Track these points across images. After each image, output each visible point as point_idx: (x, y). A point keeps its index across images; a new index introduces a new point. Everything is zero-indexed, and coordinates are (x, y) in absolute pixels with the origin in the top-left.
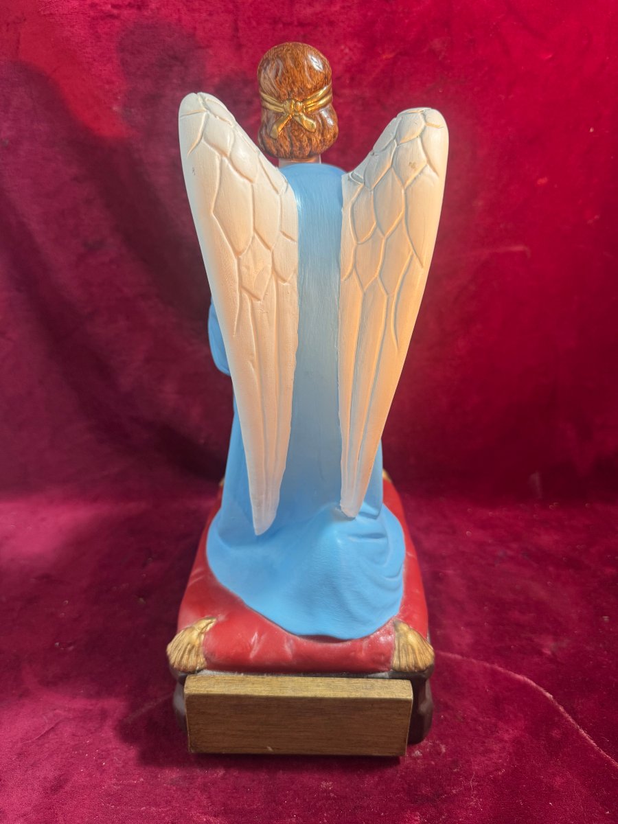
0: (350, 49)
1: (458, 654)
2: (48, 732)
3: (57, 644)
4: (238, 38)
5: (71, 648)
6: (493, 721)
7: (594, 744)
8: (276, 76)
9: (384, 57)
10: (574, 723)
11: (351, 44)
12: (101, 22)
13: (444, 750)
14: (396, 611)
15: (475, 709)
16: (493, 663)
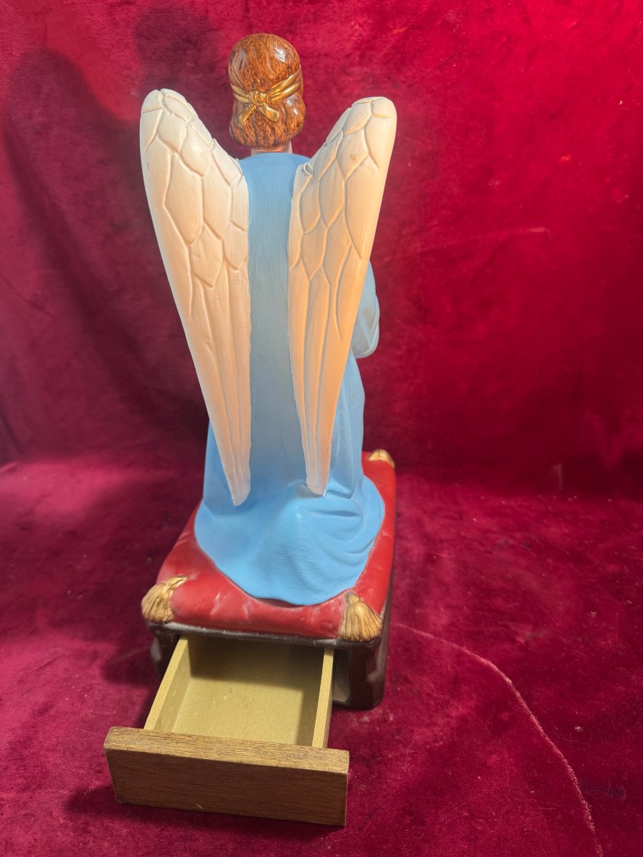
0: (360, 25)
1: (431, 633)
2: (46, 665)
3: (70, 592)
4: (249, 18)
5: (80, 597)
6: (447, 698)
7: (542, 730)
8: (240, 68)
9: (395, 32)
10: (527, 709)
11: (361, 20)
12: (119, 9)
13: (391, 719)
14: (352, 583)
15: (432, 685)
16: (462, 645)
